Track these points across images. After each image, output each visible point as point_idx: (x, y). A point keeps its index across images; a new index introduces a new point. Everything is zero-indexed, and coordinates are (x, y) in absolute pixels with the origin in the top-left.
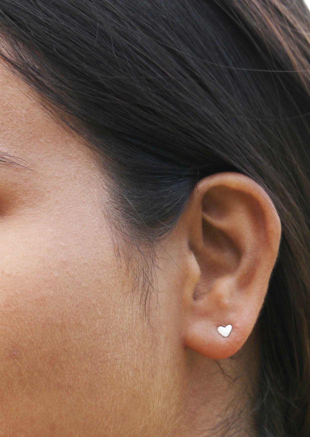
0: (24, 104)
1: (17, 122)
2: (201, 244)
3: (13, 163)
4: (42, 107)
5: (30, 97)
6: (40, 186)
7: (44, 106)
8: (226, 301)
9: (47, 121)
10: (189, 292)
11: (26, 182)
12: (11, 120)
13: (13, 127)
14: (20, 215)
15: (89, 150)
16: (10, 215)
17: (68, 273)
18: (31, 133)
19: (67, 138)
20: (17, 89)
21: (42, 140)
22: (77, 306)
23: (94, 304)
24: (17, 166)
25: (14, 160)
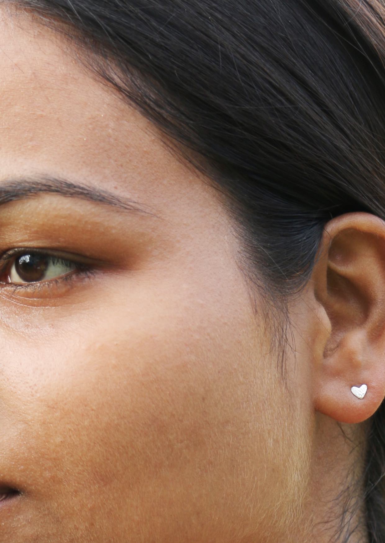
0: (143, 141)
1: (137, 163)
2: (325, 294)
3: (138, 210)
4: (162, 143)
5: (148, 133)
6: (168, 235)
7: (165, 143)
8: (360, 358)
9: (169, 160)
10: (319, 350)
11: (153, 231)
12: (130, 160)
13: (133, 169)
14: (150, 269)
15: (214, 191)
16: (139, 269)
17: (208, 335)
18: (153, 174)
19: (191, 178)
20: (134, 124)
21: (165, 182)
22: (219, 372)
23: (235, 369)
24: (143, 214)
25: (139, 207)
